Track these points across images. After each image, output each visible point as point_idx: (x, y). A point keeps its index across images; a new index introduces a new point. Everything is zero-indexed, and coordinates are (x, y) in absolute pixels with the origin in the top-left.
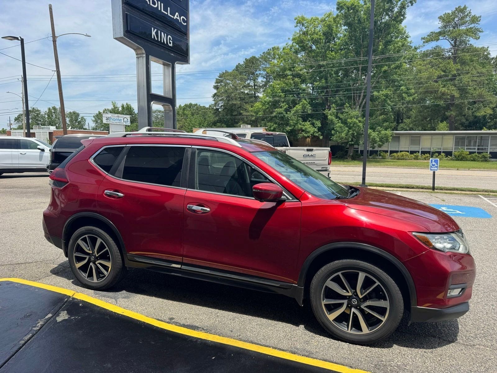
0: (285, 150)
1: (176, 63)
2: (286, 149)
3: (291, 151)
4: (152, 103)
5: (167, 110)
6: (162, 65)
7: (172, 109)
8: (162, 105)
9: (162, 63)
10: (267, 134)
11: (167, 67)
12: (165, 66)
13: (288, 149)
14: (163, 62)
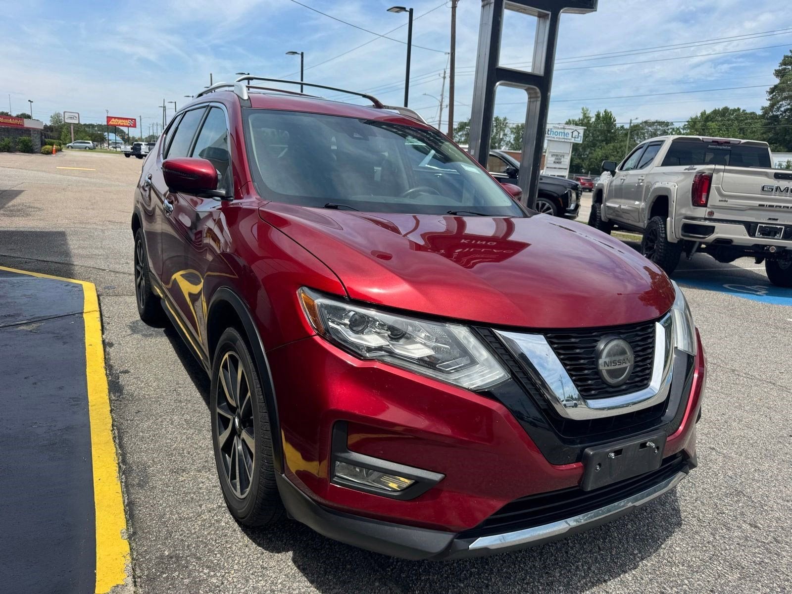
0: (712, 172)
1: (562, 11)
2: (714, 170)
3: (726, 174)
4: (498, 83)
5: (533, 98)
6: (536, 18)
7: (539, 95)
8: (526, 90)
9: (537, 14)
10: (713, 142)
11: (543, 19)
12: (541, 19)
13: (718, 171)
14: (539, 12)
